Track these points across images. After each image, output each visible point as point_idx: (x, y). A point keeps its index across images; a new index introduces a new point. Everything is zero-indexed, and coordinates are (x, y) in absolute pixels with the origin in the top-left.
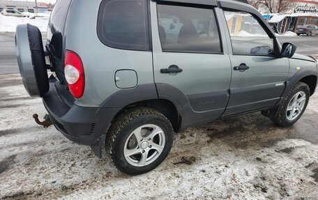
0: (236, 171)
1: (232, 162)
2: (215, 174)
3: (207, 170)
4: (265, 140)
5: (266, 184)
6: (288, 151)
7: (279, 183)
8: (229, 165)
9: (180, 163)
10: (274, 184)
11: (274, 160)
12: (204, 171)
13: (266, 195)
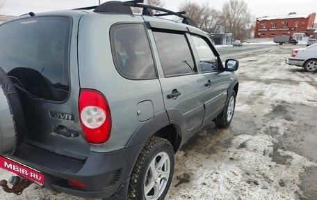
0: (226, 174)
1: (217, 168)
2: (214, 183)
3: (206, 181)
4: (222, 141)
5: (253, 178)
6: (243, 146)
7: (260, 173)
8: (217, 171)
9: (179, 183)
10: (257, 175)
11: (241, 156)
12: (204, 184)
13: (260, 186)
